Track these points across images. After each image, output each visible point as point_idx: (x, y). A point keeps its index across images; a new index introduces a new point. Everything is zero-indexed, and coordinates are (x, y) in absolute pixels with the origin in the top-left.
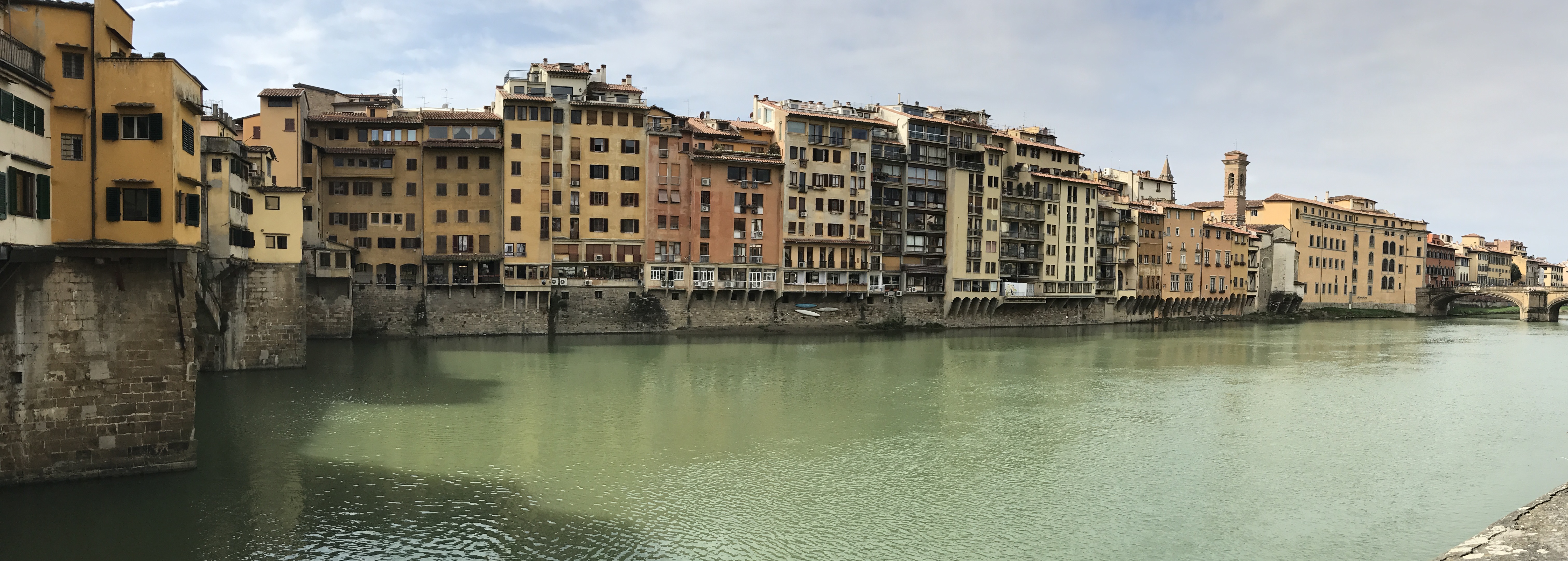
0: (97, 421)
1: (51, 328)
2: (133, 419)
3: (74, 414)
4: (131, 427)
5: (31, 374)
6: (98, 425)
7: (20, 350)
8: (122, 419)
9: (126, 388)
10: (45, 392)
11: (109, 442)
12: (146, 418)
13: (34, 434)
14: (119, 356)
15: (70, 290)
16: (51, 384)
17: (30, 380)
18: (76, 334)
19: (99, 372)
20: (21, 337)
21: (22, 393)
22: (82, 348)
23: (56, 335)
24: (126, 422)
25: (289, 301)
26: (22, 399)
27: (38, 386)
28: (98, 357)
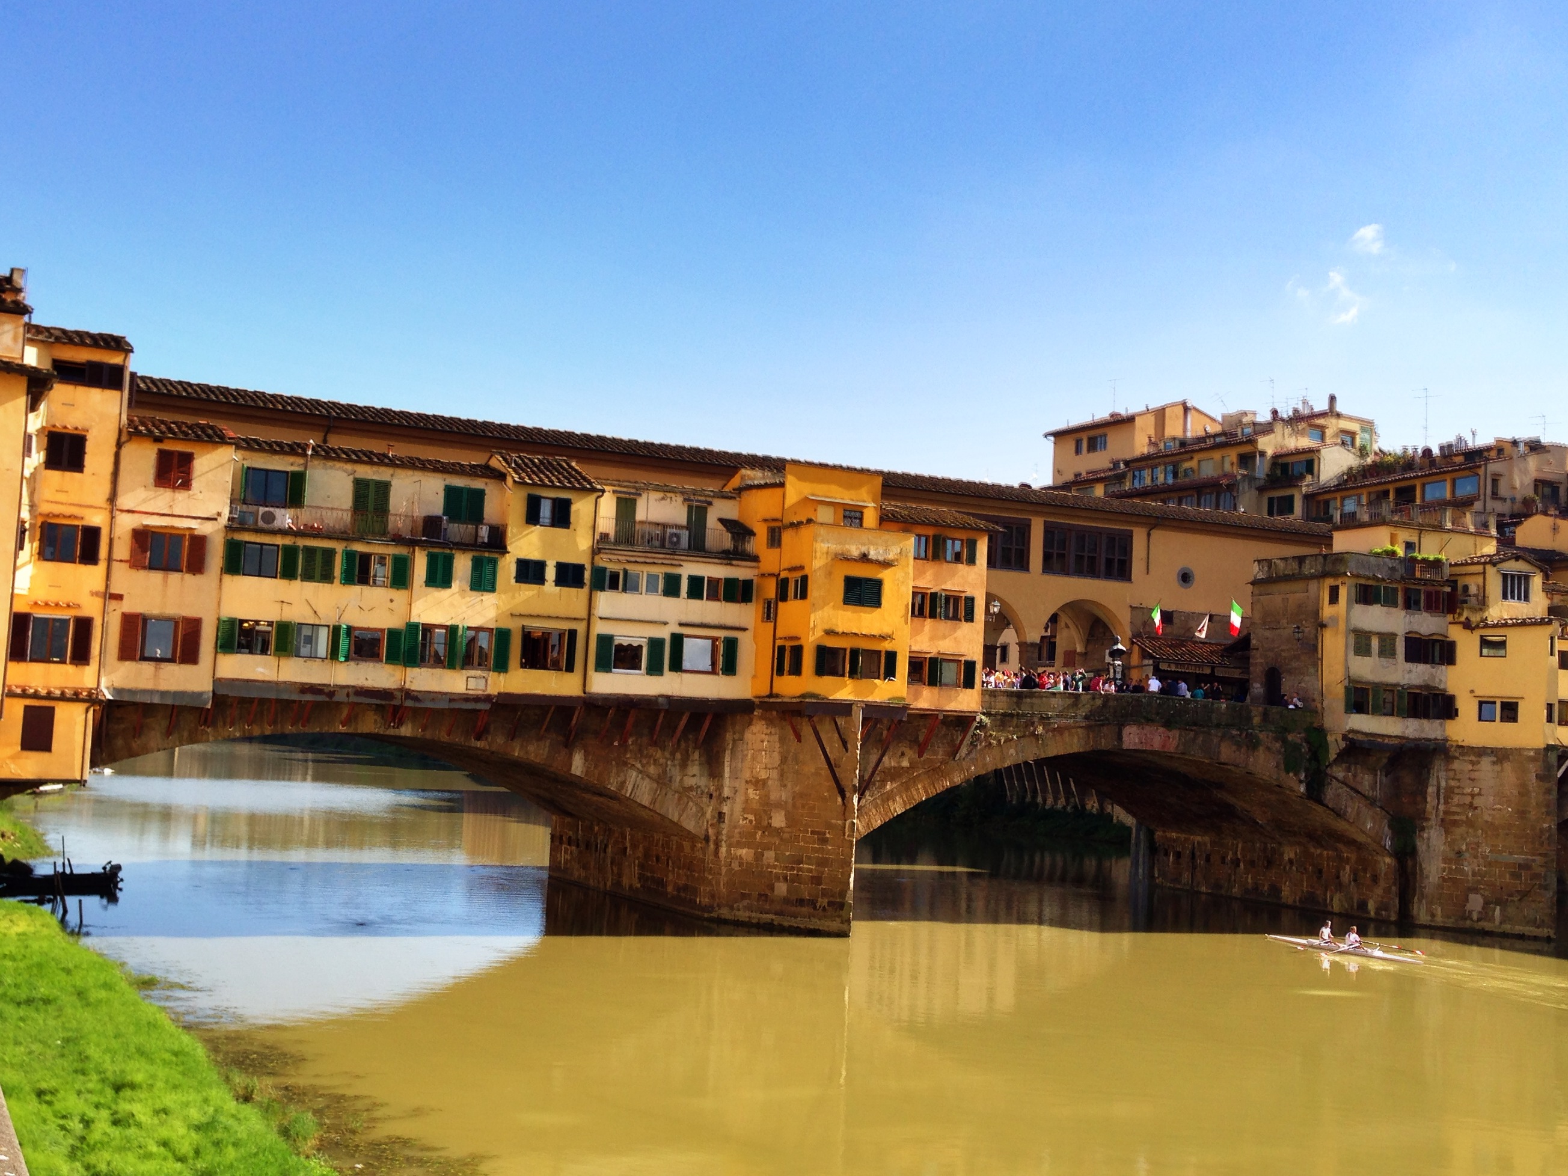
0: (775, 867)
1: (747, 775)
2: (800, 870)
3: (758, 857)
4: (797, 878)
5: (731, 815)
6: (774, 871)
7: (726, 792)
8: (793, 869)
9: (797, 838)
10: (740, 833)
11: (781, 889)
12: (810, 871)
13: (730, 870)
14: (794, 805)
15: (762, 741)
16: (744, 826)
17: (730, 821)
18: (764, 782)
19: (778, 820)
20: (728, 780)
21: (724, 832)
22: (767, 796)
23: (751, 781)
24: (795, 872)
25: (1522, 814)
26: (724, 838)
27: (735, 827)
28: (779, 805)
